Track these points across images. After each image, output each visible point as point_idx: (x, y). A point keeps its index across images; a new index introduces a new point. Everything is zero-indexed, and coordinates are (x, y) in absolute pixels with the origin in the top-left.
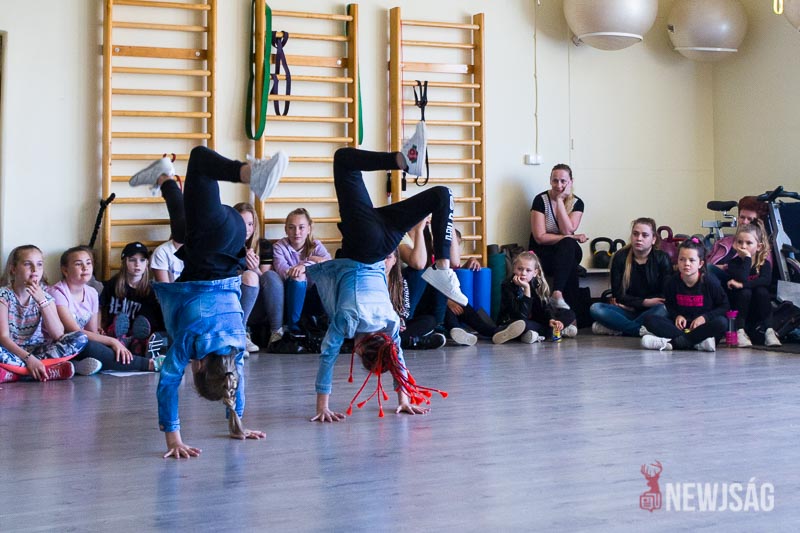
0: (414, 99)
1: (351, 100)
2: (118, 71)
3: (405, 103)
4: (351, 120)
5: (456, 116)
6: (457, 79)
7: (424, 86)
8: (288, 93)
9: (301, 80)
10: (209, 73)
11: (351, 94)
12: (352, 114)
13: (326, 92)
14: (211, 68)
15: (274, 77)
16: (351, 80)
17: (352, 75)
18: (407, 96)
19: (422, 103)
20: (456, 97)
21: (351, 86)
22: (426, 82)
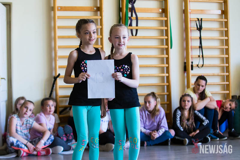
0: (196, 27)
1: (166, 28)
2: (60, 18)
3: (192, 29)
4: (166, 37)
5: (216, 35)
6: (216, 17)
7: (200, 21)
8: (137, 25)
9: (143, 19)
10: (100, 17)
11: (166, 25)
12: (167, 35)
13: (154, 24)
14: (101, 15)
15: (130, 18)
16: (166, 19)
17: (166, 16)
18: (192, 25)
19: (200, 29)
20: (216, 26)
21: (166, 22)
22: (201, 19)
